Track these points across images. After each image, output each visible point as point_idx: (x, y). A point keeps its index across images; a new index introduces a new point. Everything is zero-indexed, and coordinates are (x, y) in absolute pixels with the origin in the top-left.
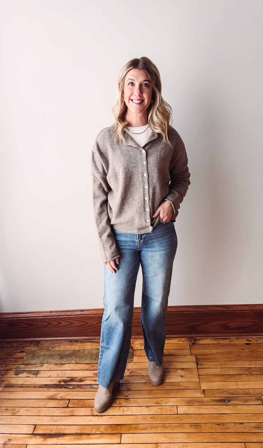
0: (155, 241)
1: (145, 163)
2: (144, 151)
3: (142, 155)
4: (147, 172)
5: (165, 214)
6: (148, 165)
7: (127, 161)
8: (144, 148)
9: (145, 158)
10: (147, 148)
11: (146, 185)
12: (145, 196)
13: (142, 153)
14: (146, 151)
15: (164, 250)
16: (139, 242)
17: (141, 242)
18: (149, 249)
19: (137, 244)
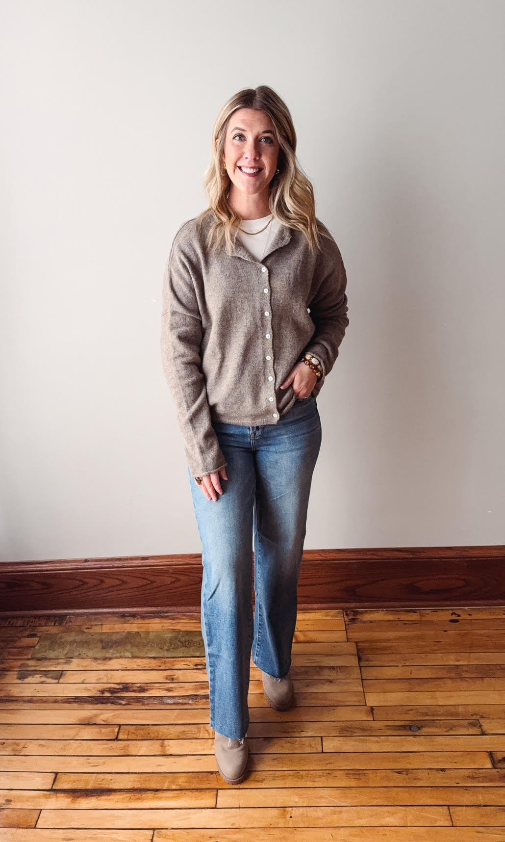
1: (266, 291)
2: (264, 269)
3: (261, 276)
4: (270, 308)
5: (303, 384)
6: (273, 294)
7: (233, 288)
8: (264, 262)
9: (267, 283)
10: (269, 262)
11: (267, 332)
12: (266, 353)
13: (261, 272)
14: (268, 270)
15: (298, 449)
16: (253, 435)
17: (257, 434)
18: (272, 449)
19: (249, 440)
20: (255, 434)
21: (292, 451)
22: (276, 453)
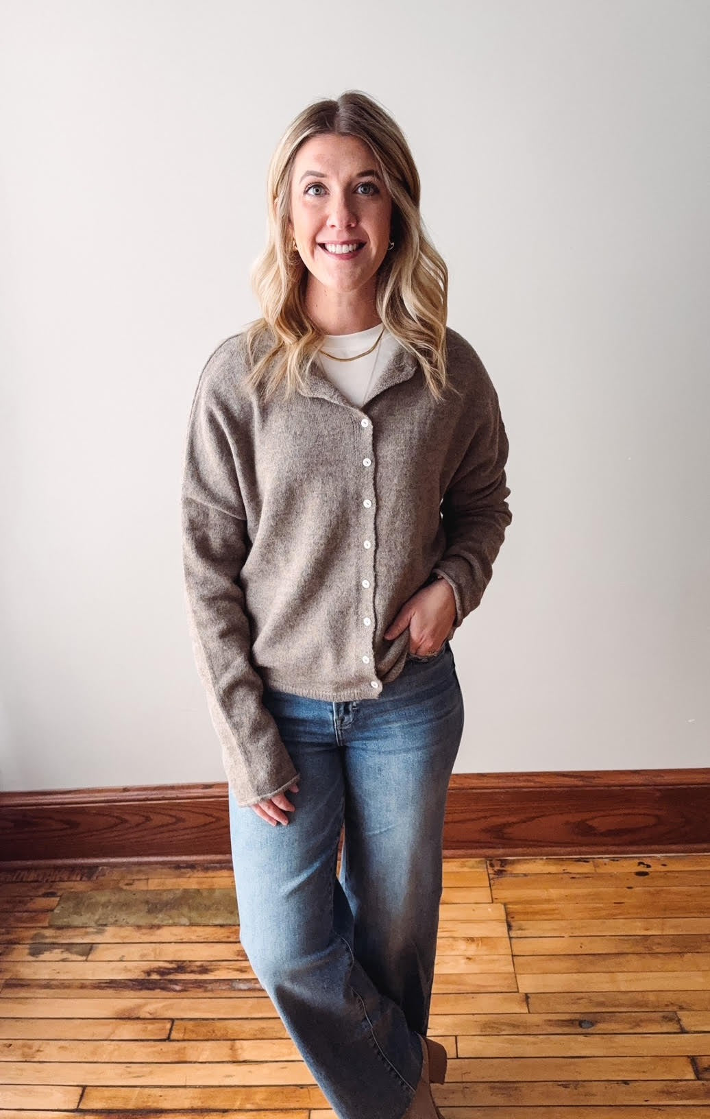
0: (392, 716)
1: (367, 462)
2: (366, 423)
3: (360, 435)
4: (373, 495)
5: (427, 631)
6: (380, 469)
7: (307, 455)
8: (367, 409)
9: (370, 448)
10: (375, 411)
11: (366, 536)
12: (363, 574)
13: (360, 427)
14: (373, 423)
15: (418, 749)
16: (339, 722)
17: (345, 721)
18: (372, 745)
19: (332, 728)
20: (342, 720)
21: (407, 751)
22: (380, 753)
